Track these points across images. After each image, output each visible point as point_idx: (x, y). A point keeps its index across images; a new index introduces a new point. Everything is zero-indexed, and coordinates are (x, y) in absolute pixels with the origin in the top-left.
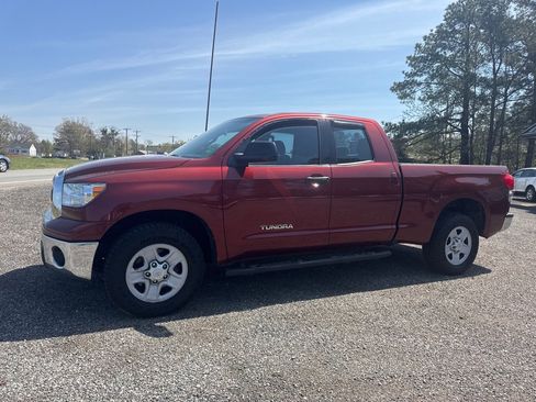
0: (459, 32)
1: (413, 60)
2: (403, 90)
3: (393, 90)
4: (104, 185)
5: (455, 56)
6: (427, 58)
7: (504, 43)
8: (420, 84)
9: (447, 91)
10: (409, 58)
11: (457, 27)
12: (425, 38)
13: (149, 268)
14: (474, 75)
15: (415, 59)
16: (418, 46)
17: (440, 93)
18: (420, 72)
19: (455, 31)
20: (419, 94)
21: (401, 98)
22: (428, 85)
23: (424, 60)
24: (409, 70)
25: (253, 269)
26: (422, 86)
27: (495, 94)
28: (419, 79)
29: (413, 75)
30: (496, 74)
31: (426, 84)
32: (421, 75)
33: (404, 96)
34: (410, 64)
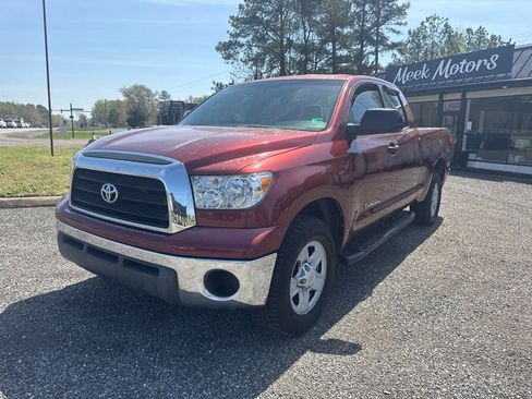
1: (235, 21)
2: (227, 50)
3: (218, 49)
5: (271, 21)
6: (248, 20)
7: (311, 13)
8: (242, 46)
9: (265, 54)
10: (232, 18)
13: (303, 274)
14: (290, 41)
15: (238, 19)
16: (241, 7)
17: (258, 55)
18: (243, 33)
20: (241, 55)
21: (226, 58)
22: (250, 47)
23: (244, 21)
26: (244, 48)
28: (242, 40)
29: (237, 35)
30: (306, 41)
31: (247, 46)
32: (245, 37)
33: (228, 57)
34: (233, 25)
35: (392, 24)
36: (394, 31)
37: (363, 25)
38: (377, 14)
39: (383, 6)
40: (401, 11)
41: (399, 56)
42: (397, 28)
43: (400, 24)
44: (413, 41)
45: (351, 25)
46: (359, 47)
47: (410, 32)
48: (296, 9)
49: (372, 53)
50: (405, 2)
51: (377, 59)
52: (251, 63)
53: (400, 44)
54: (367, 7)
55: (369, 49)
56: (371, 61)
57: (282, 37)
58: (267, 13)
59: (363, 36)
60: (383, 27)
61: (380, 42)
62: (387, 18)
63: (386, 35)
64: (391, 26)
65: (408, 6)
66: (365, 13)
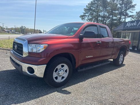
0: (96, 3)
1: (85, 10)
2: (82, 17)
3: (80, 17)
4: (47, 45)
5: (95, 9)
6: (89, 9)
7: (106, 7)
8: (86, 16)
9: (93, 18)
10: (84, 9)
11: (96, 2)
12: (88, 4)
13: (59, 72)
14: (99, 15)
15: (86, 9)
16: (87, 6)
17: (91, 18)
18: (87, 13)
19: (95, 3)
20: (86, 18)
21: (82, 19)
22: (89, 16)
23: (88, 10)
24: (84, 12)
25: (84, 69)
26: (87, 17)
27: (104, 20)
28: (86, 15)
29: (85, 13)
30: (104, 15)
31: (88, 16)
32: (87, 14)
33: (83, 19)
34: (85, 11)
35: (130, 10)
36: (131, 12)
37: (122, 11)
38: (126, 7)
39: (128, 5)
40: (133, 6)
41: (133, 19)
42: (132, 11)
43: (133, 10)
44: (138, 15)
45: (118, 11)
46: (120, 16)
47: (136, 12)
48: (102, 6)
49: (124, 18)
50: (135, 4)
51: (125, 20)
52: (89, 21)
53: (132, 16)
54: (123, 5)
55: (123, 17)
56: (123, 20)
57: (97, 14)
58: (94, 8)
59: (121, 14)
60: (127, 11)
61: (126, 15)
62: (129, 8)
63: (128, 13)
64: (130, 11)
65: (136, 5)
66: (122, 7)
